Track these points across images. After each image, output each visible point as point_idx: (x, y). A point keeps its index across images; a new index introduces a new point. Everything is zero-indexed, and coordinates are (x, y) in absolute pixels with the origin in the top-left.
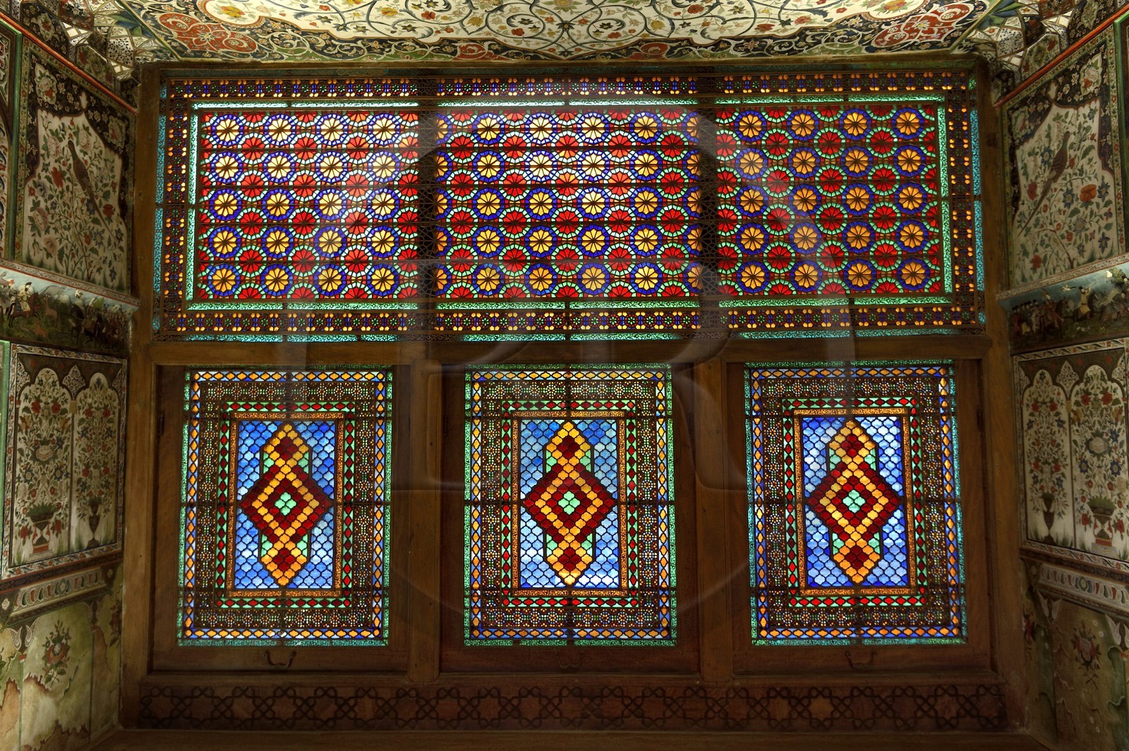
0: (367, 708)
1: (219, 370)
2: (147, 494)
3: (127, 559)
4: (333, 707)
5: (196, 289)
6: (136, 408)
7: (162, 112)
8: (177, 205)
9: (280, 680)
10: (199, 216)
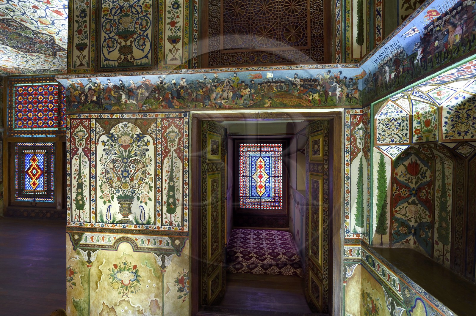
0: (49, 215)
1: (21, 143)
2: (7, 169)
3: (4, 182)
4: (42, 215)
5: (15, 126)
6: (4, 151)
7: (8, 87)
8: (11, 107)
9: (32, 209)
10: (15, 109)
